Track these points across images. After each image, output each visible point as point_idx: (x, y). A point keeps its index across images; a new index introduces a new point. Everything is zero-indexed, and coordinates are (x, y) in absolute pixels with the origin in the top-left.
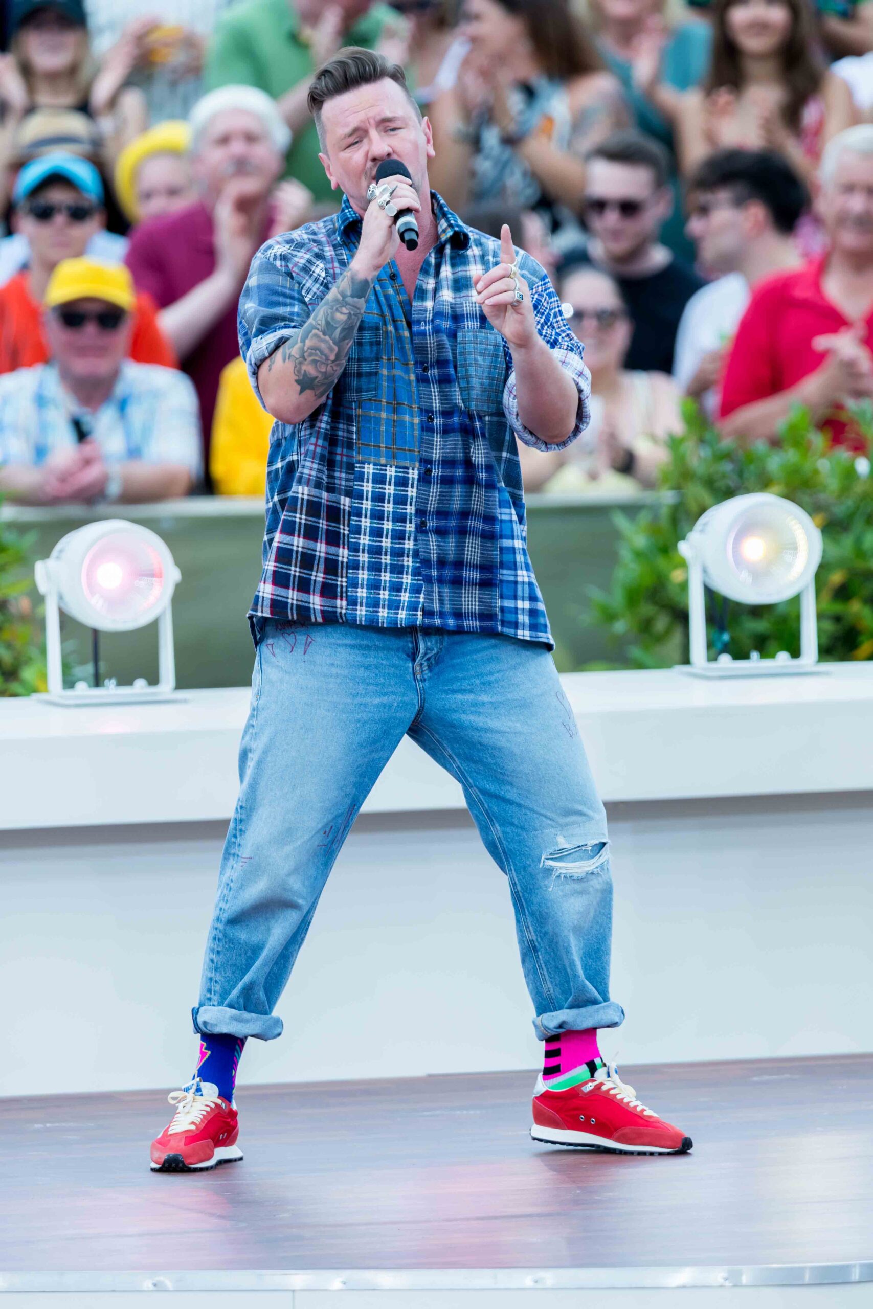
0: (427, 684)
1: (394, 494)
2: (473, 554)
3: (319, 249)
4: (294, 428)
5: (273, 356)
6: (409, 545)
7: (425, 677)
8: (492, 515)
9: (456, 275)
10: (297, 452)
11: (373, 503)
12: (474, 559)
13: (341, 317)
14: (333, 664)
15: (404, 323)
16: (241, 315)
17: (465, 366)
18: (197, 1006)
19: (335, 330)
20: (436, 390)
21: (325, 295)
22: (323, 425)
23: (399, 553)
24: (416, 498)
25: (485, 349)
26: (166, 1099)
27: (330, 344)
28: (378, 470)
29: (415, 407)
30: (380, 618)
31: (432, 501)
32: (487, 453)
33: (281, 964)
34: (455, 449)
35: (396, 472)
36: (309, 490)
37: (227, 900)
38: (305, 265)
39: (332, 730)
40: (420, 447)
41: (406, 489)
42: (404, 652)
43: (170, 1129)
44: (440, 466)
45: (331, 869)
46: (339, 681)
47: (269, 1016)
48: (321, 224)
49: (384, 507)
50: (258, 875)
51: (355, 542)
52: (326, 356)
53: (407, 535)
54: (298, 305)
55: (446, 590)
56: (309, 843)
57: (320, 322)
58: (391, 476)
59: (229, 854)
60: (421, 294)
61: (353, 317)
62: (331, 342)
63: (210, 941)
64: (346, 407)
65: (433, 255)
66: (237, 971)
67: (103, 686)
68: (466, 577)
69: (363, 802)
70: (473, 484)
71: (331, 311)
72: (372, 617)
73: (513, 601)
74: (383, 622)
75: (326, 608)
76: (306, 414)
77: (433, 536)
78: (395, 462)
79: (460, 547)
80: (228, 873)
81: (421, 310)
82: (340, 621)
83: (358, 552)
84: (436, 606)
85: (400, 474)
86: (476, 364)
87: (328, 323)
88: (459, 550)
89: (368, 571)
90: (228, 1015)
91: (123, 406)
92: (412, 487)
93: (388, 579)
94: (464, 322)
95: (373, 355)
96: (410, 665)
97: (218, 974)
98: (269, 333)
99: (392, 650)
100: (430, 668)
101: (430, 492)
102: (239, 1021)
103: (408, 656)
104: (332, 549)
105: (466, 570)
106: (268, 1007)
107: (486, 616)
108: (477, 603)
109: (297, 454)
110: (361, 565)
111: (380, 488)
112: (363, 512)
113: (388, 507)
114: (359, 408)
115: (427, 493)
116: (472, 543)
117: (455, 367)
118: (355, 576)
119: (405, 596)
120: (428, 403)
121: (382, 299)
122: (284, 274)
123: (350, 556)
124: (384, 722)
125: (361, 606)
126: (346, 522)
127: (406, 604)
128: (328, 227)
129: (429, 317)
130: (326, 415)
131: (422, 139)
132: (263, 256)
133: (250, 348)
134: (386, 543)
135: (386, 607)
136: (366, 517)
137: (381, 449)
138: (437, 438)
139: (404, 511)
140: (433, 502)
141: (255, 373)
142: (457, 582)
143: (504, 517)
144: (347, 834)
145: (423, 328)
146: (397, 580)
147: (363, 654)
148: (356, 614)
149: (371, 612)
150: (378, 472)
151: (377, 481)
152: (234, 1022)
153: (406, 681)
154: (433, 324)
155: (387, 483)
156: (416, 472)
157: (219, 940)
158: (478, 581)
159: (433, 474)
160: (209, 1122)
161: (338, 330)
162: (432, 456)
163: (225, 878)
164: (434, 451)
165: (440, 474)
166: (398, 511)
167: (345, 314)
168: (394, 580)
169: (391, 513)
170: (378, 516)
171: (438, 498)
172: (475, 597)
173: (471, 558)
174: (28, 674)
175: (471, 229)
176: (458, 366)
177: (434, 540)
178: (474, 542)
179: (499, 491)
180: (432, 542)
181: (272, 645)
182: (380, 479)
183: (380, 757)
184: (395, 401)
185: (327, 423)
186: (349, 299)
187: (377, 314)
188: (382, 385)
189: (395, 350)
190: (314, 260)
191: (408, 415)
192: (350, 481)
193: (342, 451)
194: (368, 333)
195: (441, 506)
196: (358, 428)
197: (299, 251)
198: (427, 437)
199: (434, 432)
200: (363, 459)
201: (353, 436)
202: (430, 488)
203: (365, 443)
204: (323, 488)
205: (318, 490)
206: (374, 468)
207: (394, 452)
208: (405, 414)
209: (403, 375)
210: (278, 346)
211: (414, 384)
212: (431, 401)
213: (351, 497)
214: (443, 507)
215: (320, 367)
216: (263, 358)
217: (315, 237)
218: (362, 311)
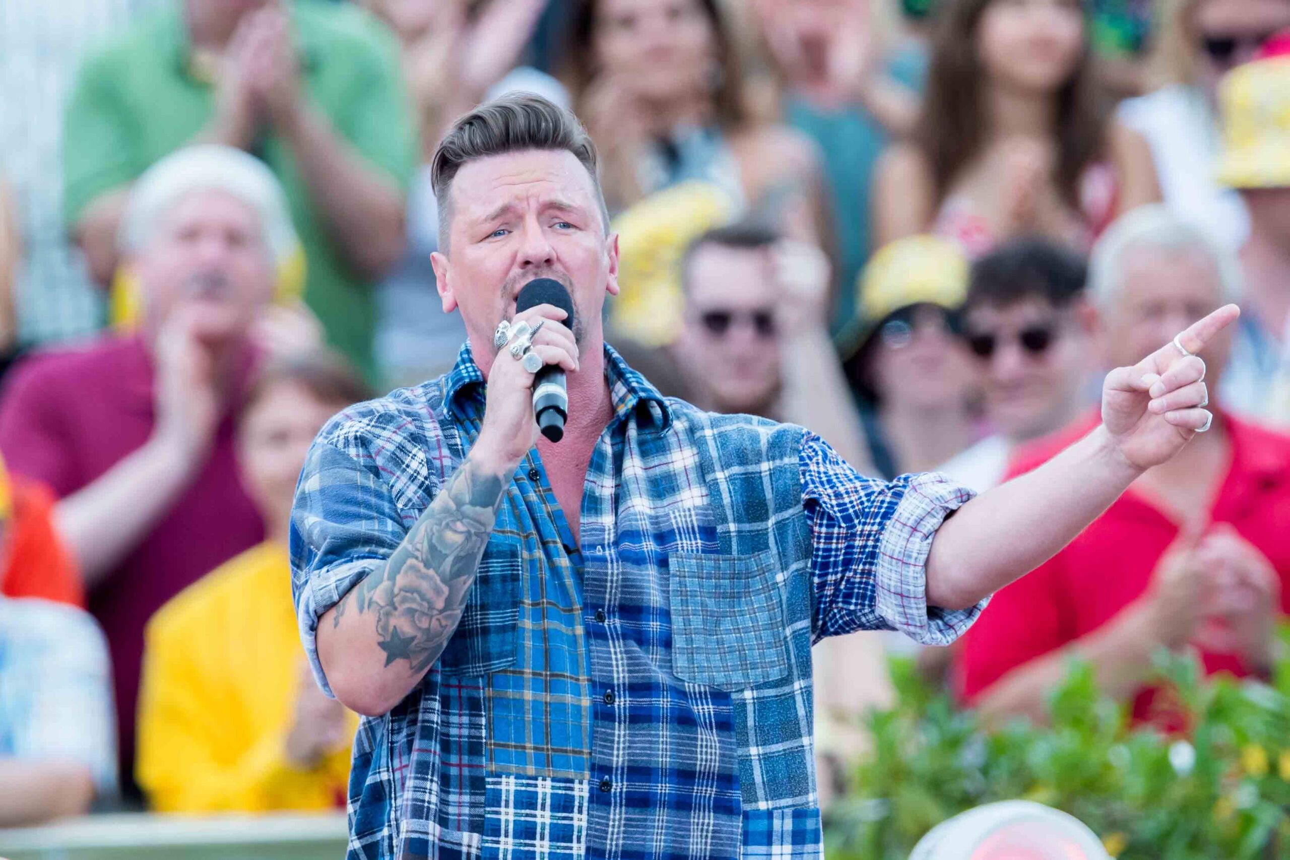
1: (551, 824)
3: (416, 427)
5: (345, 600)
9: (651, 472)
10: (388, 766)
11: (517, 841)
13: (454, 538)
17: (684, 613)
19: (444, 560)
20: (618, 651)
21: (426, 504)
24: (588, 828)
25: (717, 586)
27: (433, 583)
28: (523, 785)
29: (582, 680)
31: (613, 834)
34: (648, 746)
35: (553, 787)
38: (394, 453)
40: (591, 745)
41: (570, 815)
44: (625, 776)
48: (420, 389)
49: (534, 846)
52: (429, 602)
57: (419, 546)
58: (545, 794)
60: (593, 504)
61: (474, 537)
62: (438, 579)
64: (468, 686)
65: (608, 440)
71: (438, 527)
76: (396, 701)
78: (550, 771)
81: (594, 530)
85: (560, 792)
92: (580, 812)
94: (676, 541)
98: (341, 565)
101: (608, 819)
109: (388, 770)
111: (527, 815)
112: (501, 856)
113: (542, 846)
114: (489, 687)
115: (604, 821)
120: (605, 671)
121: (522, 508)
122: (364, 469)
128: (431, 394)
129: (609, 539)
132: (326, 442)
133: (309, 588)
137: (527, 751)
139: (568, 852)
140: (615, 836)
141: (313, 630)
150: (523, 788)
151: (522, 803)
154: (617, 547)
155: (539, 806)
156: (586, 787)
159: (613, 790)
161: (450, 560)
162: (611, 761)
164: (615, 752)
165: (624, 790)
166: (558, 851)
167: (461, 533)
169: (546, 855)
171: (622, 829)
176: (672, 612)
182: (527, 801)
184: (546, 670)
185: (438, 713)
186: (467, 508)
187: (512, 532)
188: (524, 647)
189: (548, 589)
190: (409, 446)
191: (571, 693)
192: (478, 807)
193: (460, 759)
194: (497, 563)
195: (629, 842)
196: (489, 718)
197: (384, 429)
198: (603, 730)
199: (614, 721)
200: (499, 770)
201: (481, 733)
202: (609, 813)
203: (502, 742)
204: (433, 818)
205: (423, 821)
206: (516, 783)
207: (548, 755)
208: (566, 692)
209: (563, 628)
210: (353, 585)
211: (582, 641)
212: (609, 668)
213: (482, 832)
214: (633, 844)
215: (420, 621)
216: (329, 603)
217: (409, 408)
218: (490, 529)
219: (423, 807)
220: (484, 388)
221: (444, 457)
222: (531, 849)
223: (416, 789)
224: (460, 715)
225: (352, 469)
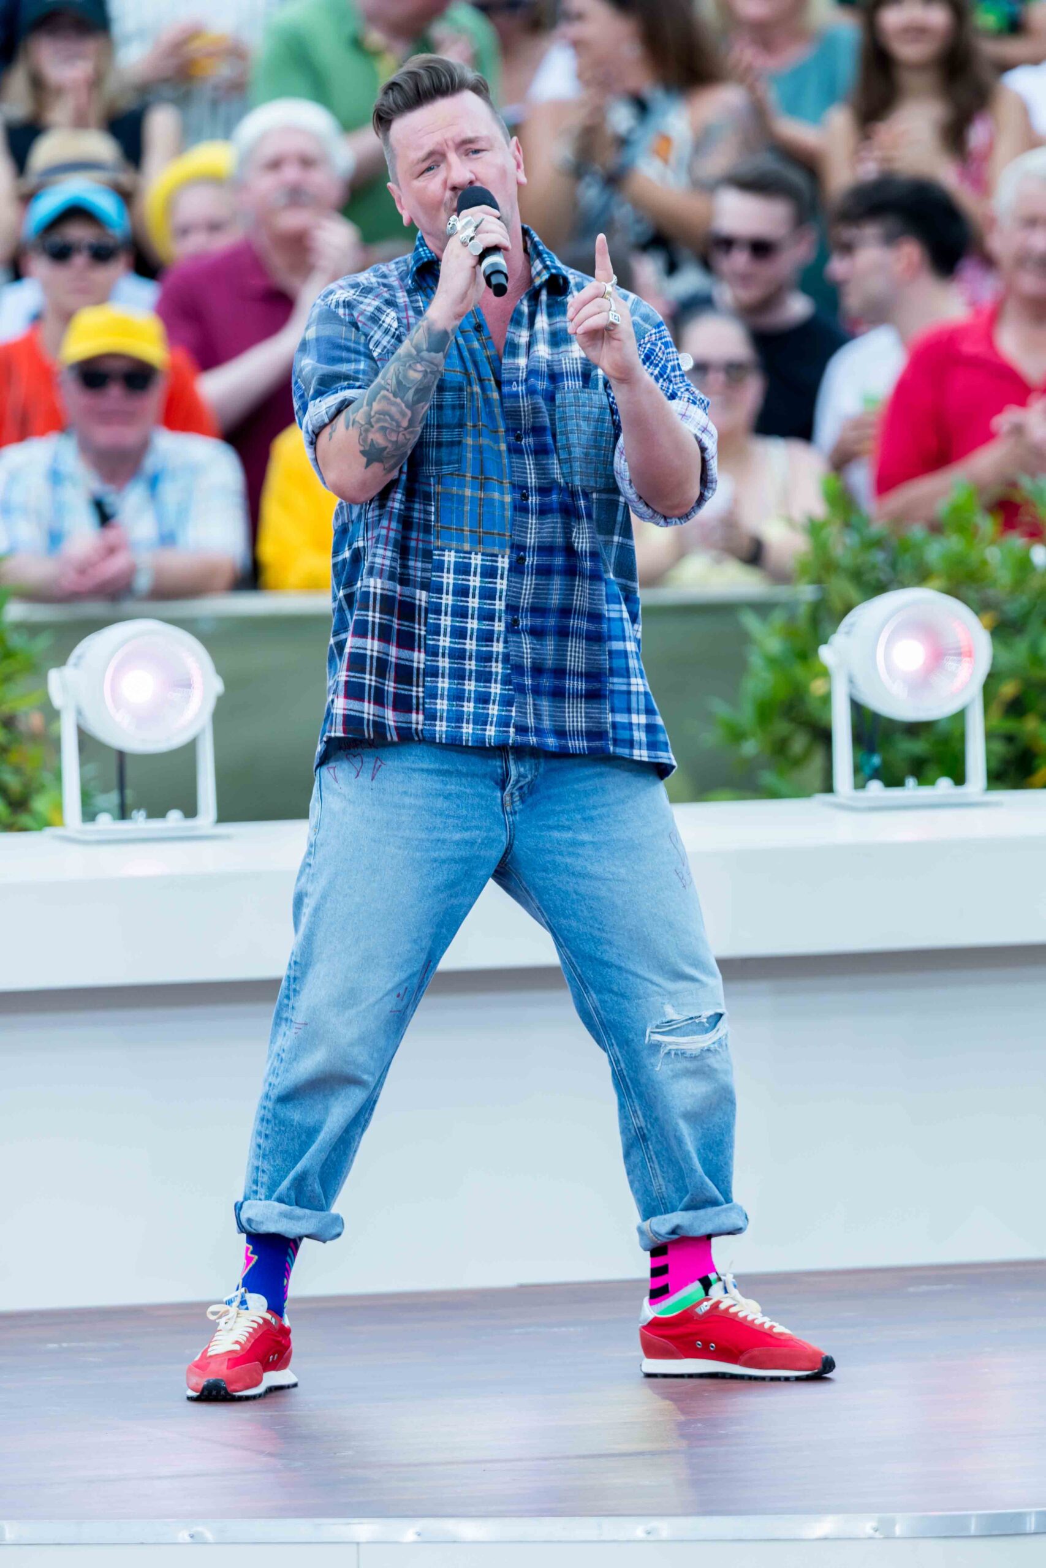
0: (518, 817)
1: (480, 587)
2: (577, 659)
3: (391, 295)
4: (361, 508)
5: (334, 422)
6: (498, 647)
7: (517, 809)
8: (597, 612)
9: (553, 327)
10: (364, 537)
11: (455, 598)
12: (578, 666)
13: (415, 375)
14: (405, 793)
15: (493, 383)
16: (297, 374)
17: (565, 433)
18: (241, 1199)
19: (408, 390)
20: (531, 462)
21: (396, 349)
22: (397, 505)
23: (486, 658)
24: (507, 590)
25: (589, 413)
26: (205, 1314)
27: (402, 408)
28: (460, 557)
29: (506, 483)
30: (464, 735)
31: (525, 594)
32: (593, 538)
33: (340, 1150)
34: (553, 532)
35: (482, 560)
36: (383, 583)
37: (278, 1074)
38: (373, 313)
39: (403, 871)
40: (511, 530)
41: (495, 580)
42: (492, 779)
43: (209, 1350)
44: (535, 554)
45: (402, 1037)
46: (413, 812)
47: (327, 1213)
48: (392, 266)
49: (467, 602)
50: (315, 1044)
51: (433, 645)
52: (397, 422)
53: (496, 636)
54: (365, 361)
55: (545, 704)
56: (377, 1007)
57: (389, 381)
58: (476, 565)
59: (281, 1019)
60: (512, 349)
61: (429, 375)
62: (403, 405)
63: (258, 1122)
64: (422, 483)
65: (525, 302)
66: (289, 1159)
67: (130, 818)
68: (569, 688)
69: (441, 957)
70: (575, 575)
71: (403, 367)
72: (454, 734)
73: (626, 715)
74: (468, 740)
75: (399, 724)
76: (374, 492)
77: (527, 637)
78: (481, 548)
79: (561, 652)
80: (280, 1041)
81: (511, 368)
82: (416, 739)
83: (437, 656)
84: (531, 722)
85: (488, 563)
86: (579, 430)
87: (399, 383)
88: (559, 655)
89: (450, 678)
90: (276, 1211)
91: (154, 482)
92: (502, 578)
93: (473, 688)
94: (563, 381)
95: (456, 420)
96: (499, 794)
97: (266, 1162)
98: (329, 395)
99: (477, 775)
100: (522, 799)
101: (522, 584)
102: (290, 1218)
103: (497, 783)
104: (405, 654)
105: (569, 680)
106: (324, 1202)
107: (595, 734)
108: (584, 720)
109: (364, 540)
110: (440, 671)
111: (463, 580)
112: (443, 608)
113: (473, 602)
114: (439, 484)
115: (519, 585)
116: (576, 647)
117: (554, 436)
118: (434, 684)
119: (493, 709)
120: (522, 477)
121: (466, 354)
122: (348, 324)
123: (428, 660)
124: (464, 860)
125: (441, 720)
126: (423, 621)
127: (495, 719)
128: (400, 270)
129: (522, 376)
130: (399, 493)
131: (512, 163)
132: (323, 303)
133: (307, 414)
134: (471, 645)
135: (471, 721)
136: (446, 614)
137: (465, 532)
138: (532, 520)
139: (492, 607)
140: (527, 597)
141: (313, 443)
142: (558, 694)
143: (613, 615)
144: (422, 996)
145: (515, 389)
146: (483, 690)
147: (443, 781)
148: (435, 730)
149: (452, 727)
150: (461, 560)
151: (460, 571)
152: (285, 1220)
153: (494, 813)
154: (526, 384)
155: (472, 573)
156: (507, 560)
157: (268, 1121)
158: (584, 692)
159: (526, 563)
160: (256, 1341)
161: (412, 391)
162: (526, 542)
163: (276, 1048)
164: (529, 536)
165: (535, 563)
166: (485, 606)
167: (420, 372)
168: (481, 689)
169: (476, 609)
170: (461, 613)
171: (532, 591)
172: (581, 713)
173: (574, 665)
174: (40, 804)
175: (573, 271)
176: (558, 434)
177: (528, 642)
178: (578, 645)
179: (606, 583)
180: (526, 644)
181: (334, 768)
182: (463, 569)
183: (460, 904)
184: (481, 475)
185: (401, 502)
186: (425, 354)
187: (459, 372)
188: (466, 457)
189: (483, 415)
190: (384, 308)
191: (498, 492)
192: (428, 572)
193: (418, 535)
194: (449, 395)
195: (537, 600)
196: (438, 508)
197: (366, 297)
198: (520, 519)
199: (529, 513)
200: (443, 546)
201: (431, 517)
202: (523, 580)
203: (446, 526)
206: (456, 556)
207: (480, 536)
208: (495, 491)
209: (492, 444)
210: (340, 410)
211: (505, 455)
212: (525, 475)
213: (429, 590)
214: (539, 601)
215: (390, 436)
216: (323, 425)
217: (385, 281)
218: (441, 368)
220: (438, 265)
221: (411, 316)
222: (466, 604)
225: (340, 324)
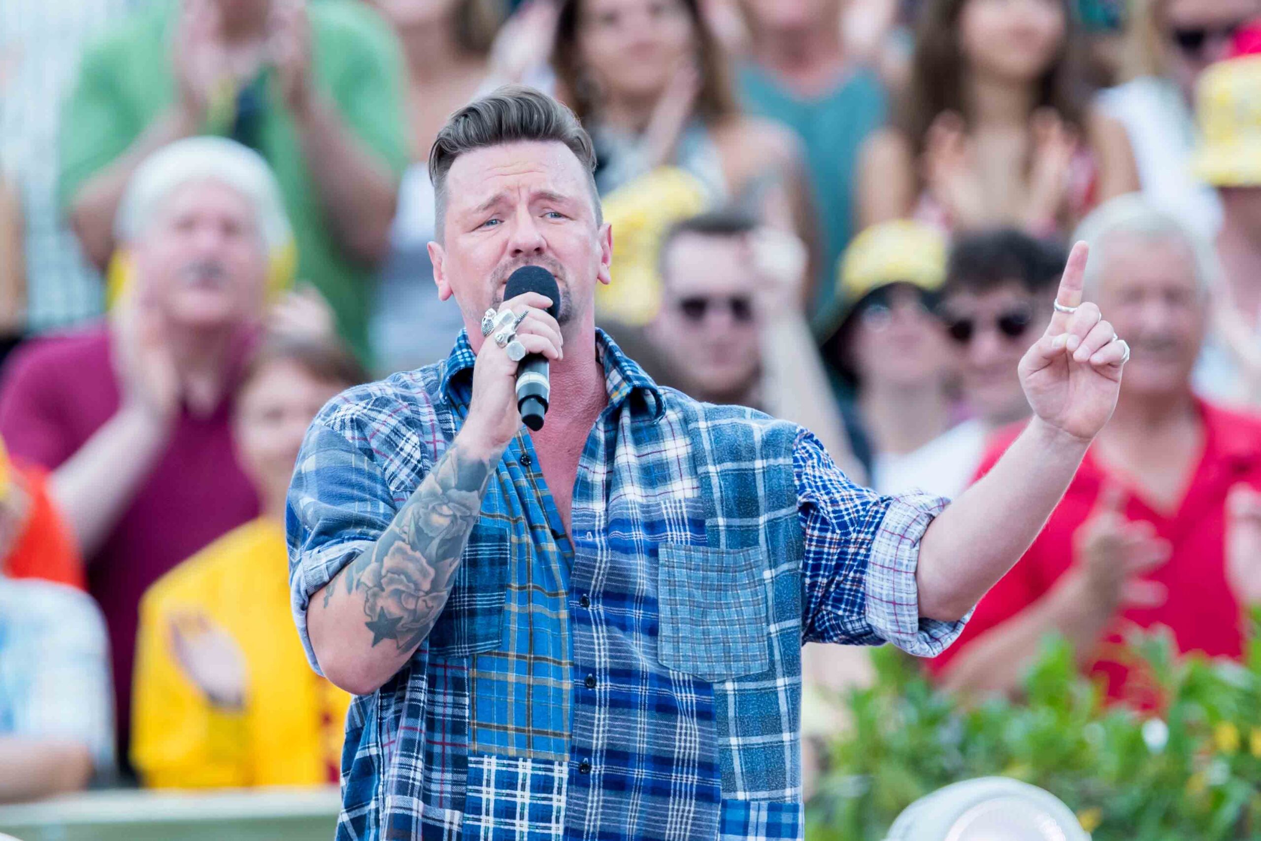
1: (530, 804)
3: (412, 411)
5: (334, 581)
9: (644, 460)
11: (498, 820)
13: (441, 521)
17: (671, 603)
19: (430, 543)
20: (602, 637)
21: (416, 487)
24: (567, 809)
25: (704, 578)
27: (422, 565)
28: (504, 765)
29: (566, 664)
31: (591, 815)
34: (630, 734)
35: (533, 768)
38: (388, 436)
40: (572, 728)
41: (550, 796)
44: (604, 759)
48: (418, 375)
49: (514, 825)
52: (415, 583)
57: (406, 529)
58: (525, 775)
60: (585, 489)
61: (459, 521)
62: (423, 560)
64: (451, 666)
65: (601, 427)
70: (668, 793)
71: (425, 511)
78: (531, 753)
81: (581, 515)
85: (540, 773)
86: (692, 601)
87: (419, 531)
92: (559, 793)
94: (666, 531)
95: (495, 580)
98: (332, 545)
101: (587, 801)
111: (508, 795)
112: (482, 834)
113: (521, 826)
114: (473, 667)
115: (582, 803)
120: (588, 655)
121: (514, 493)
122: (359, 452)
128: (429, 380)
129: (601, 525)
132: (323, 423)
133: (300, 567)
137: (509, 732)
139: (546, 832)
140: (593, 817)
141: (304, 609)
150: (504, 769)
151: (503, 782)
154: (607, 535)
155: (519, 786)
156: (565, 769)
159: (592, 772)
161: (436, 543)
162: (592, 743)
164: (595, 735)
165: (603, 772)
166: (537, 831)
167: (447, 516)
169: (526, 835)
170: (505, 838)
171: (600, 810)
182: (508, 781)
184: (530, 653)
186: (453, 492)
187: (501, 516)
188: (509, 630)
189: (535, 572)
190: (403, 430)
191: (554, 677)
192: (460, 785)
193: (444, 738)
194: (486, 546)
195: (607, 824)
196: (473, 698)
197: (380, 412)
198: (583, 713)
199: (595, 704)
200: (481, 750)
201: (465, 712)
202: (588, 795)
203: (484, 723)
204: (417, 795)
205: (408, 797)
206: (497, 763)
207: (529, 736)
208: (548, 675)
209: (547, 612)
210: (343, 566)
211: (565, 625)
212: (591, 653)
213: (463, 810)
214: (610, 826)
215: (407, 603)
216: (319, 583)
217: (406, 393)
218: (476, 513)
219: (408, 783)
221: (438, 441)
223: (402, 766)
224: (445, 694)
225: (346, 451)
